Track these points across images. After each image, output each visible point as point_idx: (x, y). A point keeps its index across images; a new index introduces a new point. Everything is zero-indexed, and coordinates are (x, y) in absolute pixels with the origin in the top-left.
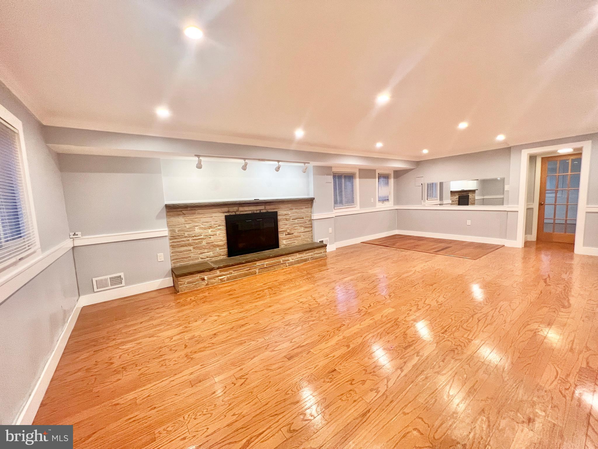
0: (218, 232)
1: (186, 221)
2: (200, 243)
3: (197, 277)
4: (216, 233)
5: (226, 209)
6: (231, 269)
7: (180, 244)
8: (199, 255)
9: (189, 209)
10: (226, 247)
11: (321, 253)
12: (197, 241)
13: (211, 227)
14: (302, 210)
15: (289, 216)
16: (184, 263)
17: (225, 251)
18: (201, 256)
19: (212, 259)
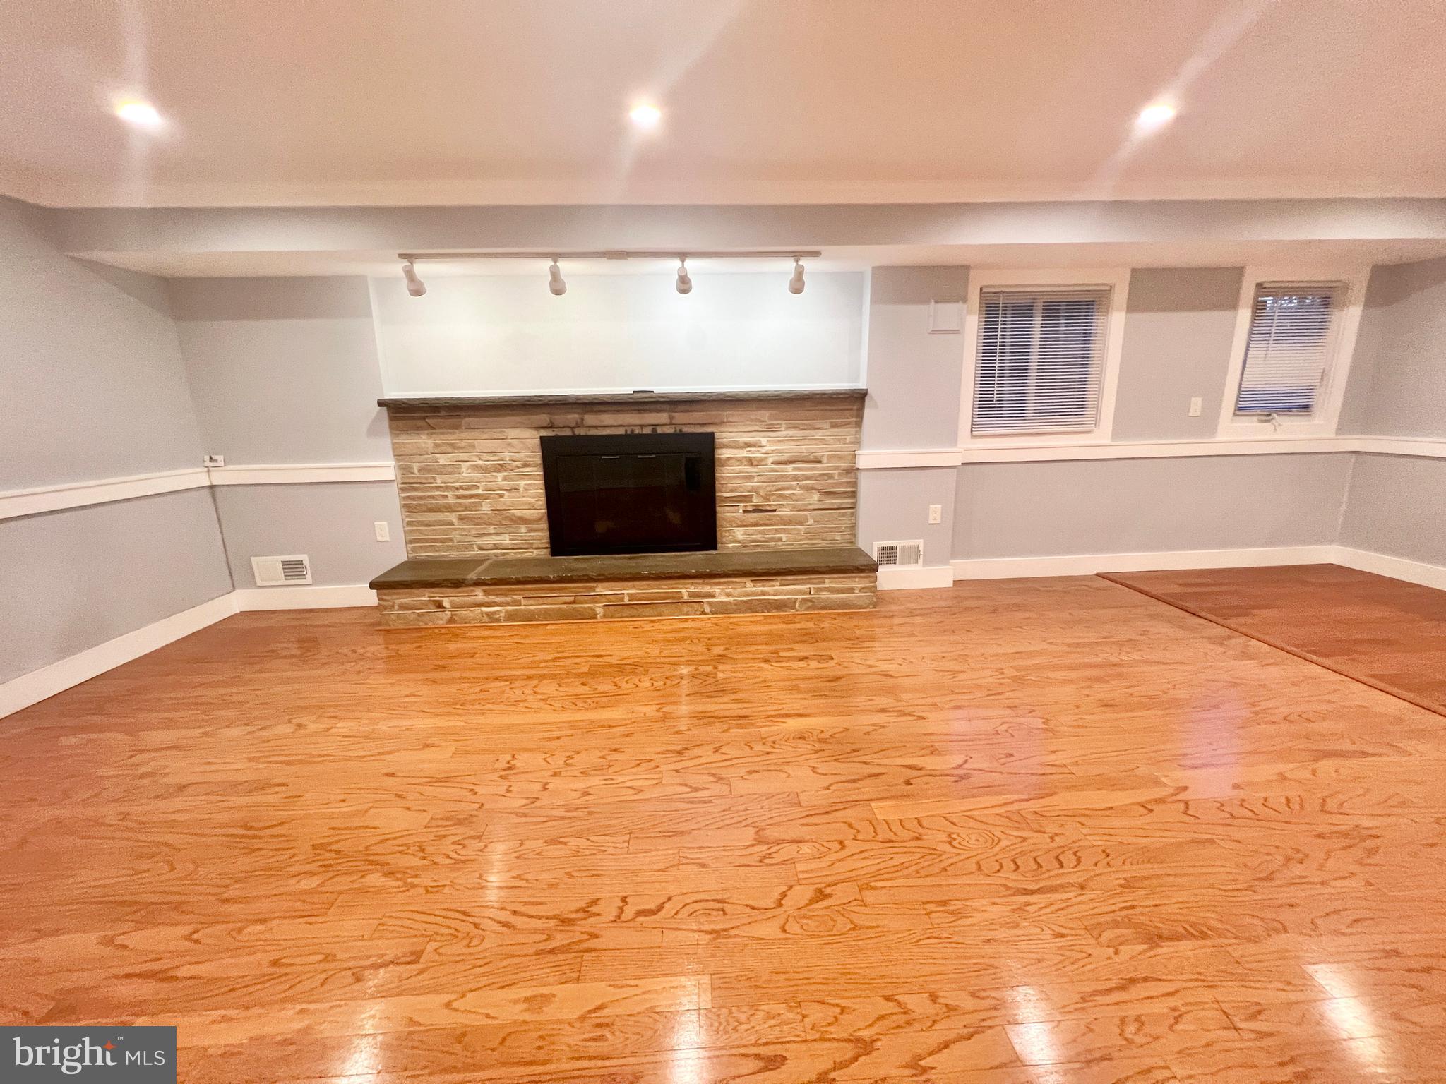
0: (523, 483)
1: (436, 446)
2: (477, 506)
3: (424, 595)
4: (518, 485)
5: (543, 418)
6: (517, 590)
7: (425, 504)
8: (475, 539)
9: (443, 413)
10: (545, 526)
11: (851, 590)
12: (466, 501)
13: (501, 468)
14: (818, 435)
15: (763, 450)
16: (437, 554)
17: (542, 538)
18: (479, 541)
19: (507, 553)
